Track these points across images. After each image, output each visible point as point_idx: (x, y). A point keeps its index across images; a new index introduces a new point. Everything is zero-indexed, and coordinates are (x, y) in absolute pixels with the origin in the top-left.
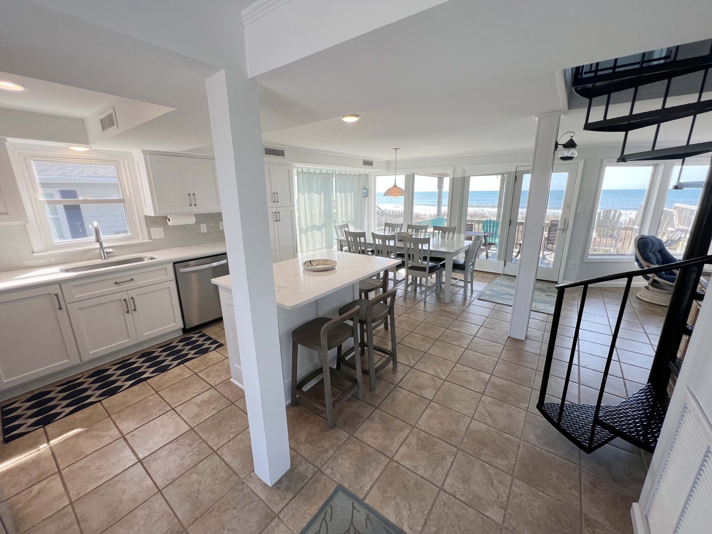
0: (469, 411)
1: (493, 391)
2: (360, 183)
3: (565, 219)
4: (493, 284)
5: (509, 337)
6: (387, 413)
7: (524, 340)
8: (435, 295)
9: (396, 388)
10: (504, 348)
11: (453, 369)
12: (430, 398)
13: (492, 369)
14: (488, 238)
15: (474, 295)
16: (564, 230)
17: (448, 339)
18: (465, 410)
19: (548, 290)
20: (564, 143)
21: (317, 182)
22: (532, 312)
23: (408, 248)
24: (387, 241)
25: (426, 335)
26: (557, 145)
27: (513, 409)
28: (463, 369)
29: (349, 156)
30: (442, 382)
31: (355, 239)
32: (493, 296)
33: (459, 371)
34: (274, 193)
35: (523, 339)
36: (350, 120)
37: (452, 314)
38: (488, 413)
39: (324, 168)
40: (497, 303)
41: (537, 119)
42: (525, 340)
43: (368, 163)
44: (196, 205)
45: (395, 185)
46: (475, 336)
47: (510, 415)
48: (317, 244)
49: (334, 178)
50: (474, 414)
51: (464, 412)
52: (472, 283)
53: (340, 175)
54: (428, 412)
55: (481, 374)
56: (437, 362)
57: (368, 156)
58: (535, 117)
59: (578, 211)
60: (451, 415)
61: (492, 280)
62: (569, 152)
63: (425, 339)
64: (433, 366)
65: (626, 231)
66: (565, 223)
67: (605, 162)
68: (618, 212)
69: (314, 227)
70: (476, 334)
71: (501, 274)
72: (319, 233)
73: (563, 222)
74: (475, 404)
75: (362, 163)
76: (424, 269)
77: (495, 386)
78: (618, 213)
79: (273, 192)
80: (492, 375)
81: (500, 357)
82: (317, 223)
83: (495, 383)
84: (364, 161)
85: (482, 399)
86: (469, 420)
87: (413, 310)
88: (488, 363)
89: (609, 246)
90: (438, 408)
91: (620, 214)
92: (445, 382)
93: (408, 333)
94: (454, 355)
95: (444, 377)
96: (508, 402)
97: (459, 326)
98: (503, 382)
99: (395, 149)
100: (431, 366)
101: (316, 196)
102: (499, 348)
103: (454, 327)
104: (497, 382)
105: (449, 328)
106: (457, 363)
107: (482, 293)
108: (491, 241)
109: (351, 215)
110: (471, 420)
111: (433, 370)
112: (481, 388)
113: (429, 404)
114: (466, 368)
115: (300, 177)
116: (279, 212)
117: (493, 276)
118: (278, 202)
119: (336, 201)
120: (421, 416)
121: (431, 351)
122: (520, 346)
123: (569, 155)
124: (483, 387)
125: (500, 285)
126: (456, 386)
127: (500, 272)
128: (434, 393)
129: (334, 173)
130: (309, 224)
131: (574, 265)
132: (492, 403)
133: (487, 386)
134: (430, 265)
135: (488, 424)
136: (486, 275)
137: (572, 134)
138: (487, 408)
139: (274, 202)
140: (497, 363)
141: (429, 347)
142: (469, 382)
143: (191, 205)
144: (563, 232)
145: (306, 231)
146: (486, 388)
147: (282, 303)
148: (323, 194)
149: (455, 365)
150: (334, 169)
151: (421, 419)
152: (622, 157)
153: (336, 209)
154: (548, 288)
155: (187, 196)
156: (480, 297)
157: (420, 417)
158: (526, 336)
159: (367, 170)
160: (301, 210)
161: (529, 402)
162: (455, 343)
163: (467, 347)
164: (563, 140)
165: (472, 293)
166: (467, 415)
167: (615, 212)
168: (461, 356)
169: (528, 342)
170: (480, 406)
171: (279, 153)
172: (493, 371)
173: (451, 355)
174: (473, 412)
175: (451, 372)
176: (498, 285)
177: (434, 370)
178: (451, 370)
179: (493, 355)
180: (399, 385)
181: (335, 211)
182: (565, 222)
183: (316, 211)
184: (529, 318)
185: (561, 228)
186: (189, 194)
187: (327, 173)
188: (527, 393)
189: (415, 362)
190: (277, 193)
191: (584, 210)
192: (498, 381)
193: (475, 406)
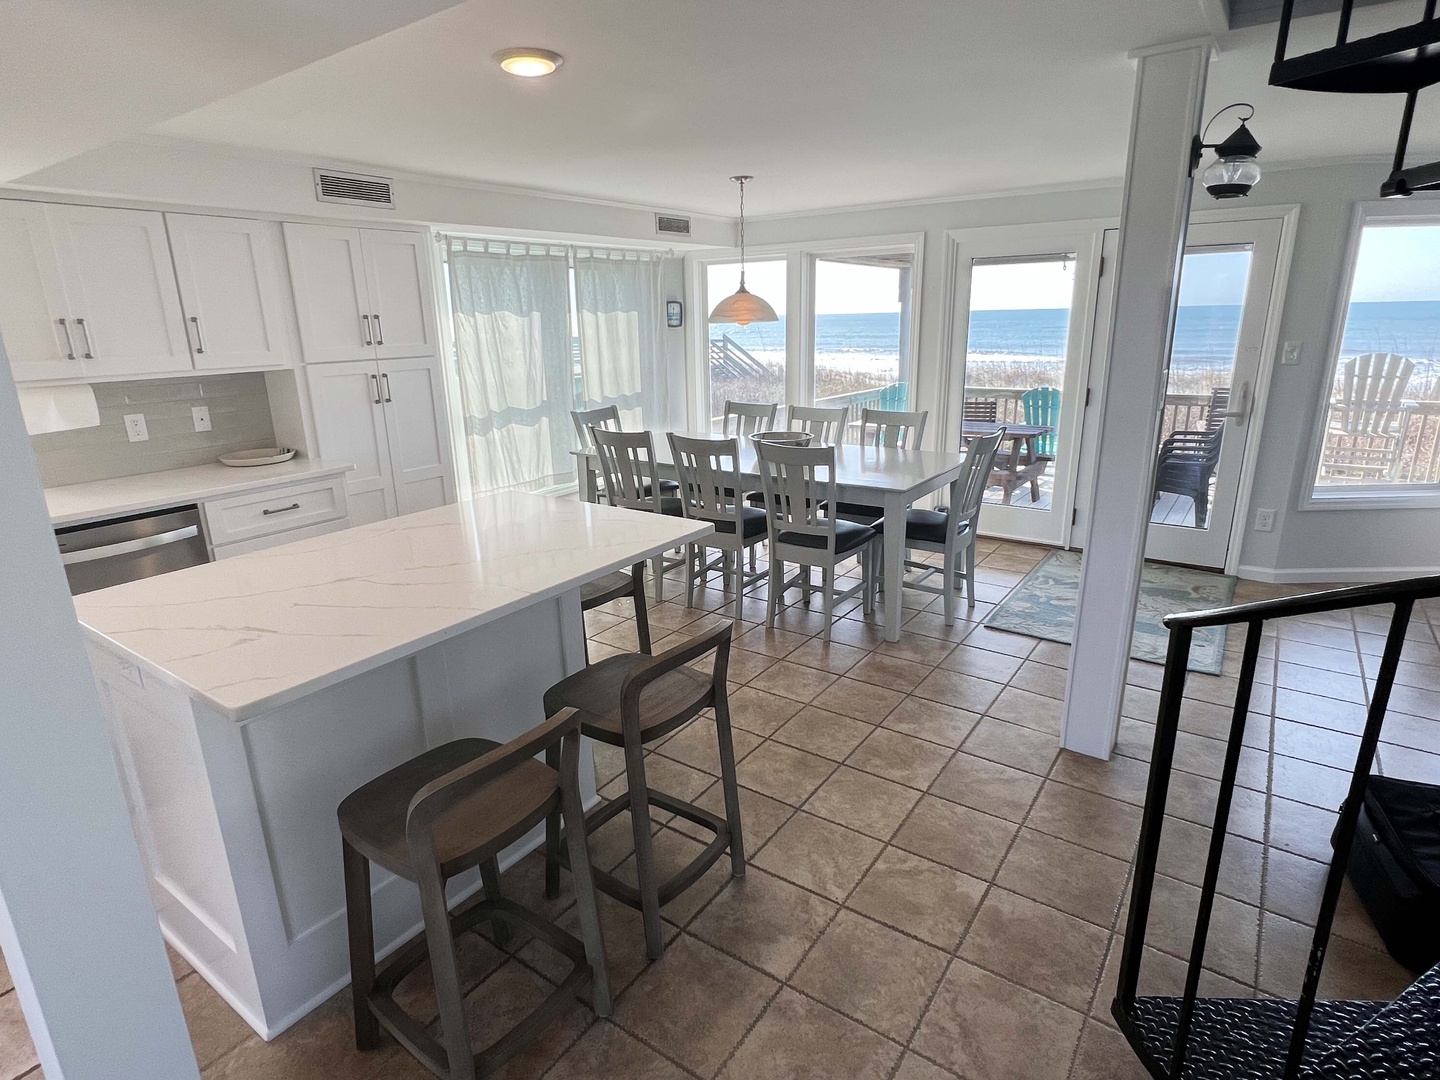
0: (902, 1018)
1: (988, 943)
2: (655, 284)
3: (1246, 384)
4: (1037, 578)
5: (1062, 750)
6: (632, 1035)
7: (1106, 758)
8: (861, 618)
9: (679, 941)
10: (1041, 788)
11: (873, 864)
12: (782, 974)
13: (996, 864)
14: (1040, 442)
15: (977, 616)
16: (1242, 417)
17: (877, 761)
18: (887, 1015)
19: (1194, 595)
20: (1220, 141)
21: (516, 283)
22: (1132, 664)
23: (775, 479)
24: (713, 458)
25: (811, 747)
26: (1197, 147)
27: (1043, 1008)
28: (906, 866)
29: (612, 204)
30: (831, 913)
31: (622, 454)
32: (1030, 616)
33: (890, 873)
34: (366, 317)
35: (1104, 755)
36: (529, 68)
37: (900, 676)
38: (960, 1025)
39: (539, 239)
40: (1042, 639)
41: (1135, 63)
42: (1112, 758)
43: (672, 225)
44: (88, 356)
45: (742, 290)
46: (958, 750)
47: (1030, 1032)
48: (525, 469)
49: (572, 271)
50: (915, 1029)
51: (885, 1025)
52: (970, 577)
53: (588, 263)
54: (763, 1028)
55: (958, 882)
56: (827, 841)
57: (675, 203)
58: (1130, 57)
59: (1284, 361)
60: (840, 1038)
61: (1036, 565)
62: (1235, 171)
63: (806, 760)
64: (815, 857)
65: (1426, 417)
66: (1245, 396)
67: (1360, 210)
68: (1403, 360)
69: (509, 415)
70: (964, 742)
71: (1061, 548)
72: (527, 431)
73: (1240, 393)
74: (923, 994)
75: (653, 225)
76: (819, 542)
77: (998, 925)
78: (1402, 366)
79: (361, 314)
80: (992, 883)
81: (1025, 819)
82: (522, 402)
83: (996, 911)
84: (660, 219)
85: (948, 975)
86: (894, 1055)
87: (787, 668)
88: (987, 843)
89: (1378, 459)
90: (802, 1012)
91: (1409, 368)
92: (843, 912)
93: (756, 741)
94: (885, 815)
95: (839, 895)
96: (1031, 984)
97: (913, 718)
98: (1026, 908)
99: (737, 178)
100: (809, 855)
101: (513, 323)
102: (1026, 790)
103: (900, 720)
104: (1006, 909)
105: (884, 724)
106: (889, 843)
107: (1001, 610)
108: (1047, 449)
109: (632, 379)
110: (903, 1054)
111: (811, 872)
112: (951, 933)
113: (774, 997)
114: (914, 861)
115: (459, 266)
116: (385, 375)
117: (1040, 555)
118: (380, 343)
119: (582, 338)
120: (741, 1043)
121: (817, 804)
122: (1092, 779)
123: (1237, 179)
124: (959, 929)
125: (1056, 583)
126: (872, 925)
127: (1060, 543)
128: (800, 953)
129: (571, 255)
130: (494, 407)
131: (1270, 521)
132: (978, 987)
133: (970, 923)
134: (839, 530)
135: (955, 1068)
136: (1020, 553)
137: (1245, 112)
138: (960, 1007)
139: (369, 343)
140: (1013, 841)
141: (811, 788)
142: (916, 910)
143: (71, 357)
144: (1239, 424)
145: (486, 427)
146: (966, 931)
147: (208, 694)
148: (536, 315)
149: (882, 852)
150: (569, 243)
151: (738, 1054)
152: (1399, 177)
153: (583, 363)
154: (1196, 589)
155: (55, 328)
156: (993, 619)
157: (736, 1048)
158: (1116, 744)
159: (676, 245)
160: (466, 367)
161: (1098, 980)
162: (896, 774)
163: (930, 787)
164: (1218, 133)
165: (971, 607)
166: (892, 1035)
167: (1395, 361)
168: (908, 817)
169: (1118, 764)
170: (938, 1002)
171: (372, 191)
172: (997, 872)
173: (876, 815)
174: (913, 1024)
175: (863, 877)
176: (1051, 582)
177: (815, 870)
178: (868, 870)
179: (1005, 811)
180: (692, 928)
181: (577, 369)
182: (1247, 395)
183: (518, 372)
184: (1125, 683)
185: (1234, 410)
186: (62, 322)
187: (548, 255)
188: (1094, 949)
189: (760, 844)
190: (377, 317)
191: (1300, 357)
192: (1006, 904)
193: (922, 1001)
